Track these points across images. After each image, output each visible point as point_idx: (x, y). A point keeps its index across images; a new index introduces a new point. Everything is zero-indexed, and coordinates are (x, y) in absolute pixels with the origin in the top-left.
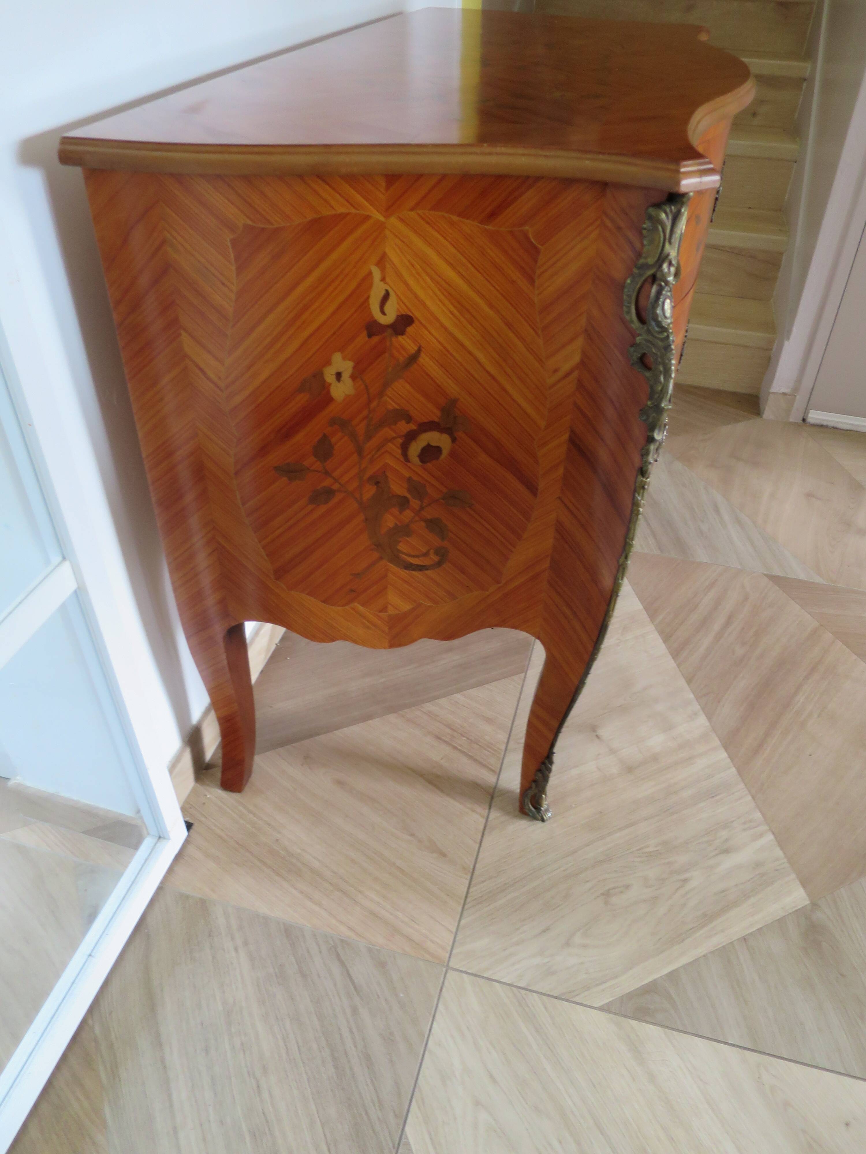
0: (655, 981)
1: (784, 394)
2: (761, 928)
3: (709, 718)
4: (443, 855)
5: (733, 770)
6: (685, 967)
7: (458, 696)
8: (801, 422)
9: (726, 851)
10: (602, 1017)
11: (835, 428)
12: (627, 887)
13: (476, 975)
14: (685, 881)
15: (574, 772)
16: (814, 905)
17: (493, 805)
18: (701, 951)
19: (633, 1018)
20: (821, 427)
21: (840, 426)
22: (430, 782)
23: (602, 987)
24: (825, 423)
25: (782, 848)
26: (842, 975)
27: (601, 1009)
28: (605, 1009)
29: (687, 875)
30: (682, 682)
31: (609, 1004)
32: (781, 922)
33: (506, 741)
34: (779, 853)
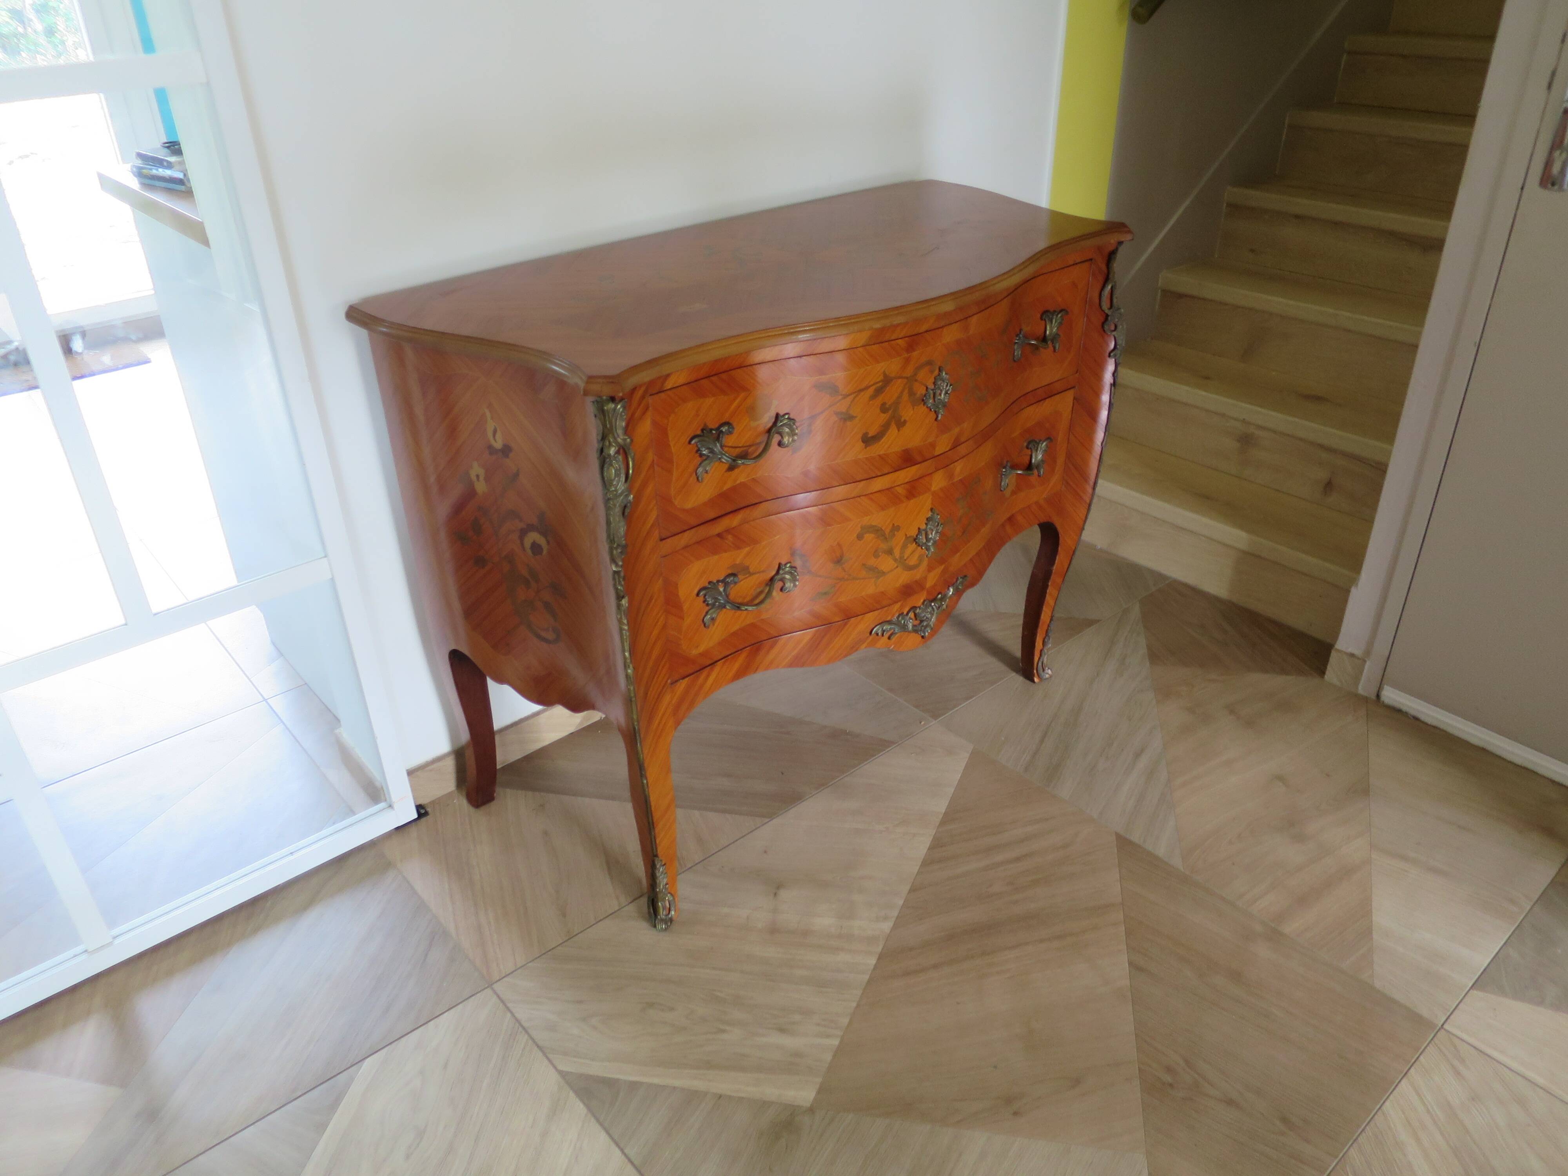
0: (618, 1080)
1: (1352, 655)
2: (743, 1098)
3: (895, 927)
4: (564, 915)
5: (866, 977)
6: (650, 1085)
7: (697, 813)
8: (1374, 697)
9: (782, 1030)
10: (553, 1077)
11: (1416, 719)
12: (672, 1009)
13: (502, 1001)
14: (723, 1031)
15: (726, 910)
16: (811, 1110)
17: (637, 901)
18: (677, 1083)
19: (576, 1093)
20: (1396, 711)
21: (1423, 717)
22: (608, 863)
23: (575, 1059)
24: (1404, 709)
25: (834, 1056)
26: (770, 1169)
27: (560, 1072)
28: (563, 1074)
29: (728, 1028)
30: (906, 888)
31: (568, 1073)
32: (764, 1105)
33: (697, 862)
34: (828, 1057)
